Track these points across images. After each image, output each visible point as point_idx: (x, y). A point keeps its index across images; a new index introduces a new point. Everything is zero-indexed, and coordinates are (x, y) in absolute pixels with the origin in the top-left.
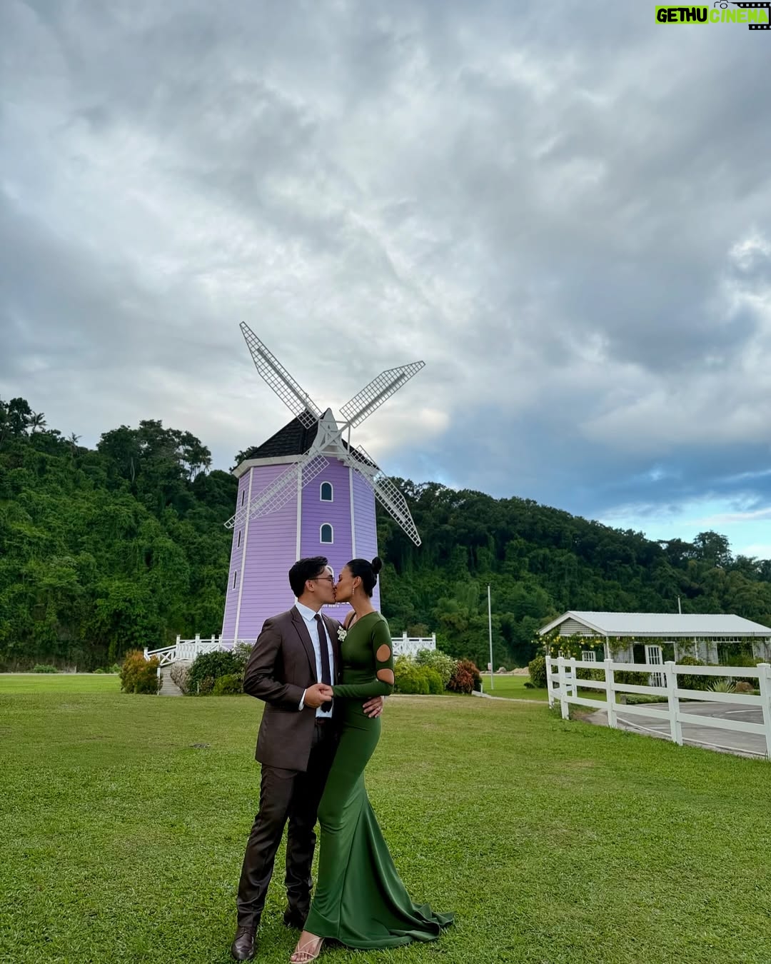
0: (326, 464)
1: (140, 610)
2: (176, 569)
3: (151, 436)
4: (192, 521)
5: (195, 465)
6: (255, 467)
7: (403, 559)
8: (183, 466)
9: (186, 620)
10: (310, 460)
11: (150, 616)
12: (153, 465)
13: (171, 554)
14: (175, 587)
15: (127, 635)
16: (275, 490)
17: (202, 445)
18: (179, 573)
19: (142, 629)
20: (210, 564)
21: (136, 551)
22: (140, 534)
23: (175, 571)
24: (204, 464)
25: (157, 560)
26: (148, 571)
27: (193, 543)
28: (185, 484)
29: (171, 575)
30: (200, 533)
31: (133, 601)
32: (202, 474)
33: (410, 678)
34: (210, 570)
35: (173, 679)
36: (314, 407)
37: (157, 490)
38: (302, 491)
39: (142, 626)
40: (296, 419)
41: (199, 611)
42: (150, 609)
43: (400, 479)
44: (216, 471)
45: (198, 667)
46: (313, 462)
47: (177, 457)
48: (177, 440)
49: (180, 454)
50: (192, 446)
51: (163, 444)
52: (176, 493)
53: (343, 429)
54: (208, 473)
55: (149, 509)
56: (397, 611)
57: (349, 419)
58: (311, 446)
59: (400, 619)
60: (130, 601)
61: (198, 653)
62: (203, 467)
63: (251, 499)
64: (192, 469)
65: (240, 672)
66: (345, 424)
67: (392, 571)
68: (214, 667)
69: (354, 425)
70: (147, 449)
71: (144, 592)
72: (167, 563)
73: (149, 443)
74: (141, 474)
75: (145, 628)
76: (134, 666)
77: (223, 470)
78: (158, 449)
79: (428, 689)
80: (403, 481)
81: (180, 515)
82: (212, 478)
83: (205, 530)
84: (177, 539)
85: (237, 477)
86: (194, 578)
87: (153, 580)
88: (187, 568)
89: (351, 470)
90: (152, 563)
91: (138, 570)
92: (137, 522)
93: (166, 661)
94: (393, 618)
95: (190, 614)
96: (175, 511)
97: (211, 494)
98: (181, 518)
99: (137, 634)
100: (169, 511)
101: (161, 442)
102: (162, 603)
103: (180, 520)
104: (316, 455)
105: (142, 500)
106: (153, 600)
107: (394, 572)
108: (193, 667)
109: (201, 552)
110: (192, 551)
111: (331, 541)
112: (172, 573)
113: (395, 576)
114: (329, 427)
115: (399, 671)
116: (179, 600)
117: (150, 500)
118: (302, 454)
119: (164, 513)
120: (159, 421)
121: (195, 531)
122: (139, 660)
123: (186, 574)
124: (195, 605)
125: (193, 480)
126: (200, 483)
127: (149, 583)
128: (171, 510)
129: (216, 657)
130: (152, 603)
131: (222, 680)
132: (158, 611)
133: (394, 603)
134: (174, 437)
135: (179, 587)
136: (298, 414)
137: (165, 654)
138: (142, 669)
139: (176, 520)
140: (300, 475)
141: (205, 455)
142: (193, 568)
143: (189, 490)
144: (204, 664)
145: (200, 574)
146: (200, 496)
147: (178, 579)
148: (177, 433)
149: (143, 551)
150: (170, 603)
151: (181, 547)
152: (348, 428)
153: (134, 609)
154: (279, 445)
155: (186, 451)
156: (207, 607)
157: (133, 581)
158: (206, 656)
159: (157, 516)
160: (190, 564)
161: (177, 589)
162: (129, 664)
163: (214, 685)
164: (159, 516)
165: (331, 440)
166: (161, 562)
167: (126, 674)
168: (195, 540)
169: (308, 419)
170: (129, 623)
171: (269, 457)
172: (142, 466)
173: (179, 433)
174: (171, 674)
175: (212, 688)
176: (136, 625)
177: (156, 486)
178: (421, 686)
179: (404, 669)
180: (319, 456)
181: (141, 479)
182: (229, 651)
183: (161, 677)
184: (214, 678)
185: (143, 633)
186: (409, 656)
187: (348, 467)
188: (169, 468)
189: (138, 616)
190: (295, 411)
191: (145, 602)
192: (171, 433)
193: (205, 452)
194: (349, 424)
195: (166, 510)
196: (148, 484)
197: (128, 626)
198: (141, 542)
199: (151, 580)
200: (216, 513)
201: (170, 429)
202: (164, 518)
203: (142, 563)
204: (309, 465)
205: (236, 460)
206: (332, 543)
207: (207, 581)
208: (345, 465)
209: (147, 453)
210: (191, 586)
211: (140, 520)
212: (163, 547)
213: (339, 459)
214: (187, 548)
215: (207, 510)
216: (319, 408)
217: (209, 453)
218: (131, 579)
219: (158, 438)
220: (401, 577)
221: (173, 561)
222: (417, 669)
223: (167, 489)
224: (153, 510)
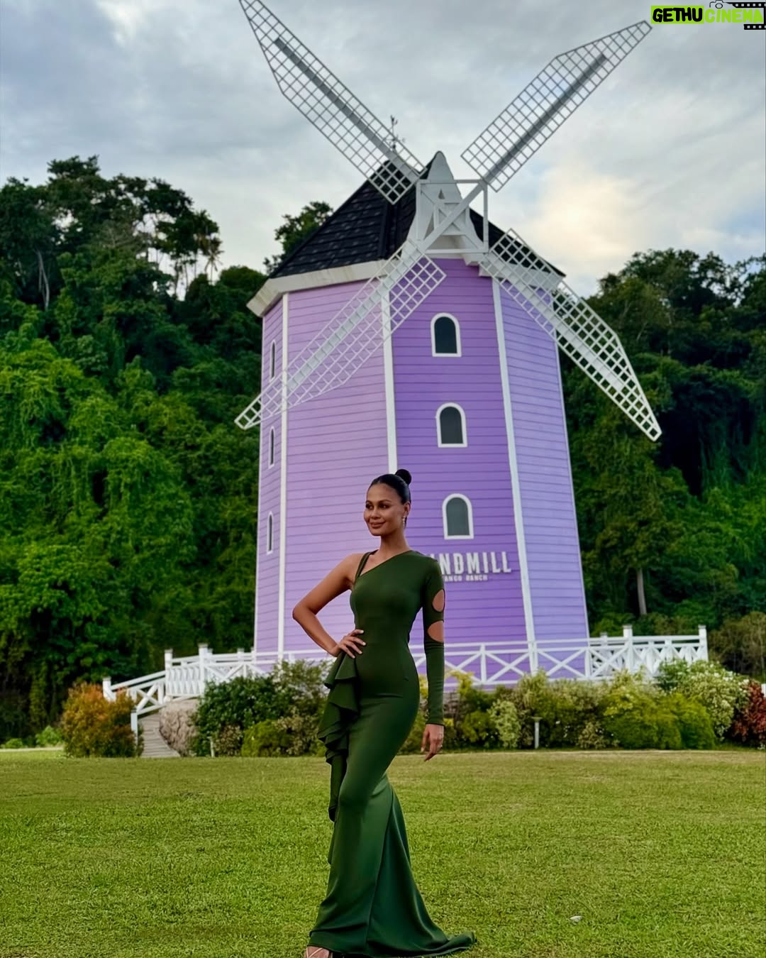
0: (438, 276)
1: (89, 607)
2: (161, 508)
3: (78, 196)
4: (187, 396)
5: (184, 258)
6: (292, 292)
7: (703, 455)
8: (156, 264)
9: (195, 624)
10: (403, 272)
11: (113, 618)
12: (89, 268)
13: (146, 474)
14: (163, 550)
15: (67, 665)
16: (333, 344)
17: (196, 208)
18: (169, 518)
19: (98, 650)
20: (237, 493)
21: (69, 473)
22: (75, 432)
23: (160, 515)
24: (205, 253)
25: (117, 489)
26: (99, 517)
27: (194, 448)
28: (164, 307)
29: (151, 524)
30: (211, 423)
31: (73, 587)
32: (202, 280)
33: (638, 717)
34: (238, 508)
35: (165, 738)
36: (404, 155)
37: (105, 325)
38: (394, 337)
39: (96, 642)
40: (367, 184)
41: (223, 603)
42: (112, 602)
43: (688, 252)
44: (233, 269)
45: (208, 710)
46: (410, 275)
47: (142, 243)
48: (137, 202)
49: (146, 235)
50: (172, 212)
51: (107, 216)
52: (148, 331)
53: (473, 195)
54: (214, 277)
55: (88, 372)
56: (695, 585)
57: (483, 172)
58: (404, 239)
59: (704, 602)
60: (65, 586)
61: (207, 683)
62: (202, 259)
63: (289, 361)
64: (178, 269)
65: (291, 715)
66: (475, 185)
67: (676, 488)
68: (240, 708)
69: (495, 184)
70: (73, 227)
71: (96, 565)
72: (141, 496)
73: (74, 216)
74: (63, 290)
75: (104, 646)
76: (86, 713)
77: (250, 267)
78: (96, 226)
79: (678, 739)
80: (696, 257)
81: (158, 381)
82: (226, 289)
83: (219, 413)
84: (157, 440)
85: (258, 314)
86: (204, 527)
87: (114, 536)
88: (187, 507)
89: (496, 286)
90: (108, 497)
91: (79, 515)
92: (66, 405)
93: (149, 704)
94: (685, 602)
95: (202, 611)
96: (148, 373)
97: (226, 325)
98: (162, 388)
99: (88, 661)
100: (133, 374)
101: (101, 210)
102: (137, 589)
103: (160, 393)
104: (416, 260)
105: (72, 353)
106: (117, 582)
107: (684, 488)
108: (200, 709)
109: (215, 468)
110: (195, 464)
111: (461, 441)
112: (154, 520)
113: (685, 499)
114: (441, 196)
115: (615, 704)
116: (175, 579)
117: (90, 350)
118: (386, 258)
119: (123, 380)
120: (91, 159)
121: (198, 417)
122: (94, 702)
123: (184, 520)
124: (212, 590)
125: (181, 297)
126: (198, 301)
127: (106, 544)
128: (138, 372)
129: (242, 689)
130: (115, 588)
131: (256, 731)
132: (131, 607)
133: (689, 565)
134: (130, 195)
135: (172, 551)
136: (370, 173)
137: (146, 690)
138: (101, 717)
139: (150, 395)
140: (386, 305)
141: (204, 233)
142: (200, 506)
143: (175, 320)
144: (221, 702)
145: (217, 518)
146: (202, 334)
147: (167, 531)
148: (136, 185)
149: (85, 468)
150: (155, 587)
151: (167, 457)
152: (482, 193)
153: (77, 605)
154: (337, 241)
155: (162, 226)
156: (238, 594)
157: (70, 541)
158: (223, 687)
159: (107, 389)
160: (192, 496)
161: (168, 555)
162: (76, 711)
163: (241, 742)
164: (113, 389)
165: (446, 223)
166: (127, 495)
167: (71, 730)
168: (198, 440)
169: (393, 182)
170: (70, 638)
171: (318, 269)
172: (63, 271)
173: (139, 183)
174: (161, 728)
175: (239, 748)
176: (85, 640)
177: (100, 318)
178: (661, 733)
179: (625, 699)
180: (423, 261)
181: (66, 302)
182: (267, 676)
183: (140, 732)
184: (242, 728)
185: (100, 658)
186: (639, 677)
187: (489, 278)
188: (126, 272)
189: (87, 619)
190: (364, 167)
191: (101, 588)
192: (122, 186)
193: (204, 225)
194: (484, 183)
195: (125, 374)
196: (81, 313)
197: (68, 645)
198: (78, 451)
199: (108, 536)
200: (241, 372)
201: (120, 177)
202: (125, 392)
203: (84, 498)
204: (403, 282)
205: (278, 238)
206: (465, 444)
207: (233, 534)
208: (481, 274)
209: (75, 241)
210: (199, 546)
211: (72, 399)
212: (127, 460)
213: (468, 262)
214: (184, 460)
215: (219, 365)
216: (416, 156)
217: (213, 228)
218: (65, 537)
219: (94, 201)
220: (703, 500)
221: (153, 490)
222: (655, 700)
223: (125, 324)
224: (98, 373)
